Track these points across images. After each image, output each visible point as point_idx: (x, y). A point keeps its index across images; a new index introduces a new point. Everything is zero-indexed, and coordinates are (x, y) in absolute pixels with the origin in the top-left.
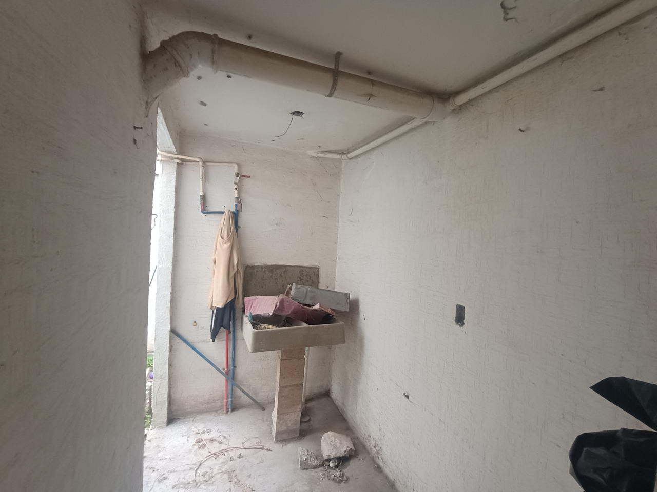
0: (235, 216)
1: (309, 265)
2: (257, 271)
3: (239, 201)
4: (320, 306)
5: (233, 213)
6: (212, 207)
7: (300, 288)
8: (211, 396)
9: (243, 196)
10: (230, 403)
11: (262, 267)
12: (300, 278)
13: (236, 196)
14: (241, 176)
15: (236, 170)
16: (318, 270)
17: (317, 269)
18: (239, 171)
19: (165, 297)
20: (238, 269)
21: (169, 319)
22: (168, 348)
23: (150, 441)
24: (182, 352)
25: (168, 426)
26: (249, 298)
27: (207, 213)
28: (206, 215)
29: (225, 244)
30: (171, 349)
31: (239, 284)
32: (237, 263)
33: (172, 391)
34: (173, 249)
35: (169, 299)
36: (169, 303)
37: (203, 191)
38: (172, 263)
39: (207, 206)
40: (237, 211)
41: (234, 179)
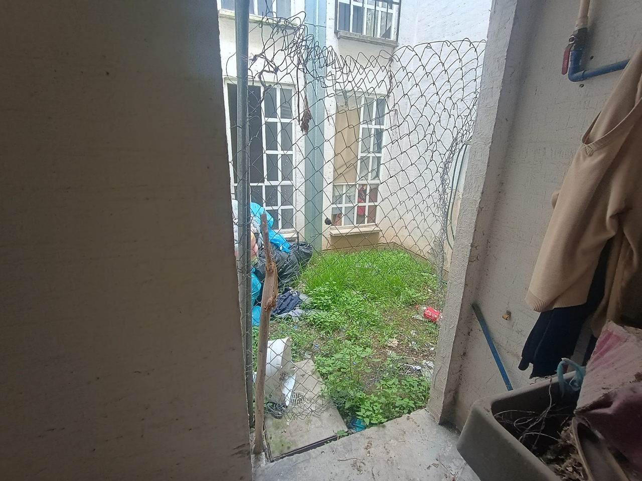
6: (604, 56)
19: (462, 248)
20: (620, 234)
21: (463, 285)
22: (455, 326)
23: (408, 419)
24: (481, 350)
25: (439, 424)
26: (611, 327)
27: (584, 78)
28: (581, 83)
29: (590, 155)
30: (469, 333)
31: (618, 278)
32: (620, 216)
33: (461, 390)
34: (488, 166)
35: (468, 254)
36: (467, 261)
37: (585, 16)
38: (482, 193)
39: (592, 58)
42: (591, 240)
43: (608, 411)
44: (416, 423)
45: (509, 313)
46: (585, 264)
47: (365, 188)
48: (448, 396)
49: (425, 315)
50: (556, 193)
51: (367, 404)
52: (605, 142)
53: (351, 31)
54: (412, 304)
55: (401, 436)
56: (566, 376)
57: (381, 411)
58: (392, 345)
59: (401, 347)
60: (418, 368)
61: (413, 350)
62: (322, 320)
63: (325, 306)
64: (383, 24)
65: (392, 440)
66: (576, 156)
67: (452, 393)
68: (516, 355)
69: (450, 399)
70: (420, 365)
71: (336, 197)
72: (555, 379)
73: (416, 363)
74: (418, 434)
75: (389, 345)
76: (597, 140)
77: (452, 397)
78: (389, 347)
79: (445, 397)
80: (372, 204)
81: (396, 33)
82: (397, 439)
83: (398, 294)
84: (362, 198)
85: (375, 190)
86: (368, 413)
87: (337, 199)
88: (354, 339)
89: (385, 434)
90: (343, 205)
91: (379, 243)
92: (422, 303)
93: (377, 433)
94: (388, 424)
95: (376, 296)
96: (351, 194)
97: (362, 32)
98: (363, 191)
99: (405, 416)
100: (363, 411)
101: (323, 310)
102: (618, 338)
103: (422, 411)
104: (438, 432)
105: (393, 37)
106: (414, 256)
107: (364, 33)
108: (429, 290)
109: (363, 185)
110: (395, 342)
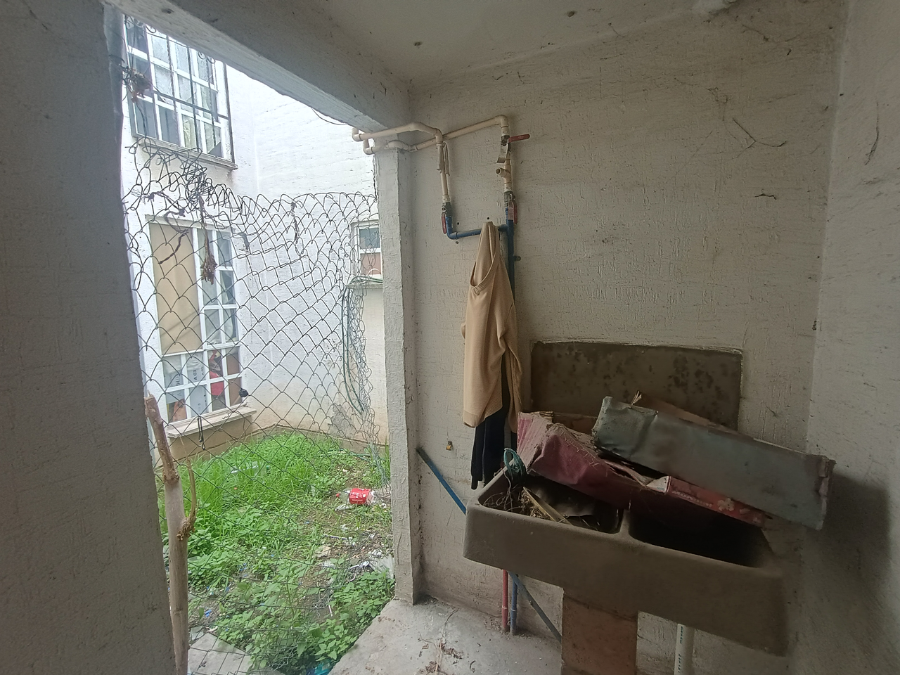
0: (507, 234)
1: (704, 344)
2: (559, 356)
3: (513, 199)
4: (672, 486)
5: (502, 229)
6: (466, 225)
7: (625, 411)
8: (483, 585)
9: (524, 186)
10: (511, 616)
11: (570, 346)
12: (676, 380)
13: (506, 190)
14: (513, 142)
15: (503, 130)
16: (738, 364)
17: (734, 359)
18: (508, 131)
19: (397, 392)
20: (508, 348)
21: (405, 430)
22: (407, 478)
23: (380, 620)
24: (435, 491)
25: (415, 604)
26: (522, 416)
27: (457, 237)
28: (457, 241)
29: (478, 294)
30: (420, 481)
31: (514, 381)
32: (504, 337)
33: (426, 549)
34: (404, 308)
35: (404, 397)
36: (404, 404)
37: (447, 194)
38: (404, 334)
39: (458, 224)
40: (510, 222)
41: (500, 151)
42: (494, 358)
43: (541, 456)
44: (390, 619)
45: (450, 443)
46: (495, 376)
47: (218, 354)
48: (415, 565)
49: (351, 500)
50: (463, 325)
51: (326, 635)
52: (484, 284)
53: (161, 139)
54: (330, 494)
55: (380, 644)
56: (510, 463)
57: (346, 631)
58: (323, 554)
59: (336, 551)
60: (365, 564)
61: (352, 547)
62: (208, 567)
63: (202, 547)
64: (208, 137)
65: (372, 655)
66: (469, 295)
67: (418, 559)
68: (466, 481)
69: (417, 567)
70: (367, 559)
71: (170, 375)
72: (505, 469)
73: (361, 560)
74: (397, 629)
75: (320, 556)
76: (479, 283)
77: (419, 564)
78: (320, 558)
79: (413, 567)
80: (234, 376)
81: (229, 152)
82: (376, 650)
83: (307, 488)
84: (215, 370)
85: (234, 357)
86: (331, 645)
87: (173, 377)
88: (268, 571)
89: (361, 654)
90: (186, 386)
91: (254, 431)
92: (342, 488)
93: (351, 659)
94: (361, 641)
95: (278, 502)
96: (196, 367)
97: (179, 143)
98: (215, 359)
99: (375, 621)
100: (323, 647)
101: (198, 555)
102: (528, 421)
103: (392, 604)
104: (415, 614)
105: (226, 156)
106: (309, 434)
107: (183, 144)
108: (344, 470)
109: (215, 351)
110: (326, 550)
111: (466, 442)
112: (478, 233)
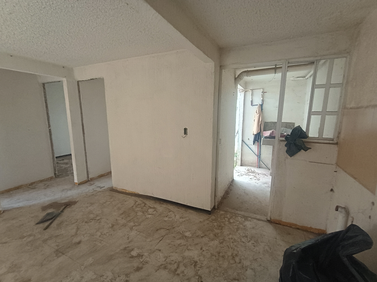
0: (262, 106)
1: (290, 122)
2: (269, 124)
3: (263, 101)
5: (261, 105)
6: (254, 103)
8: (253, 162)
9: (264, 99)
10: (258, 165)
11: (270, 122)
13: (262, 99)
14: (264, 92)
15: (262, 91)
20: (261, 123)
28: (253, 106)
29: (258, 115)
30: (243, 146)
32: (261, 121)
37: (252, 99)
40: (262, 104)
41: (261, 94)
42: (259, 124)
45: (249, 139)
52: (258, 113)
66: (256, 115)
111: (252, 138)
112: (258, 105)
